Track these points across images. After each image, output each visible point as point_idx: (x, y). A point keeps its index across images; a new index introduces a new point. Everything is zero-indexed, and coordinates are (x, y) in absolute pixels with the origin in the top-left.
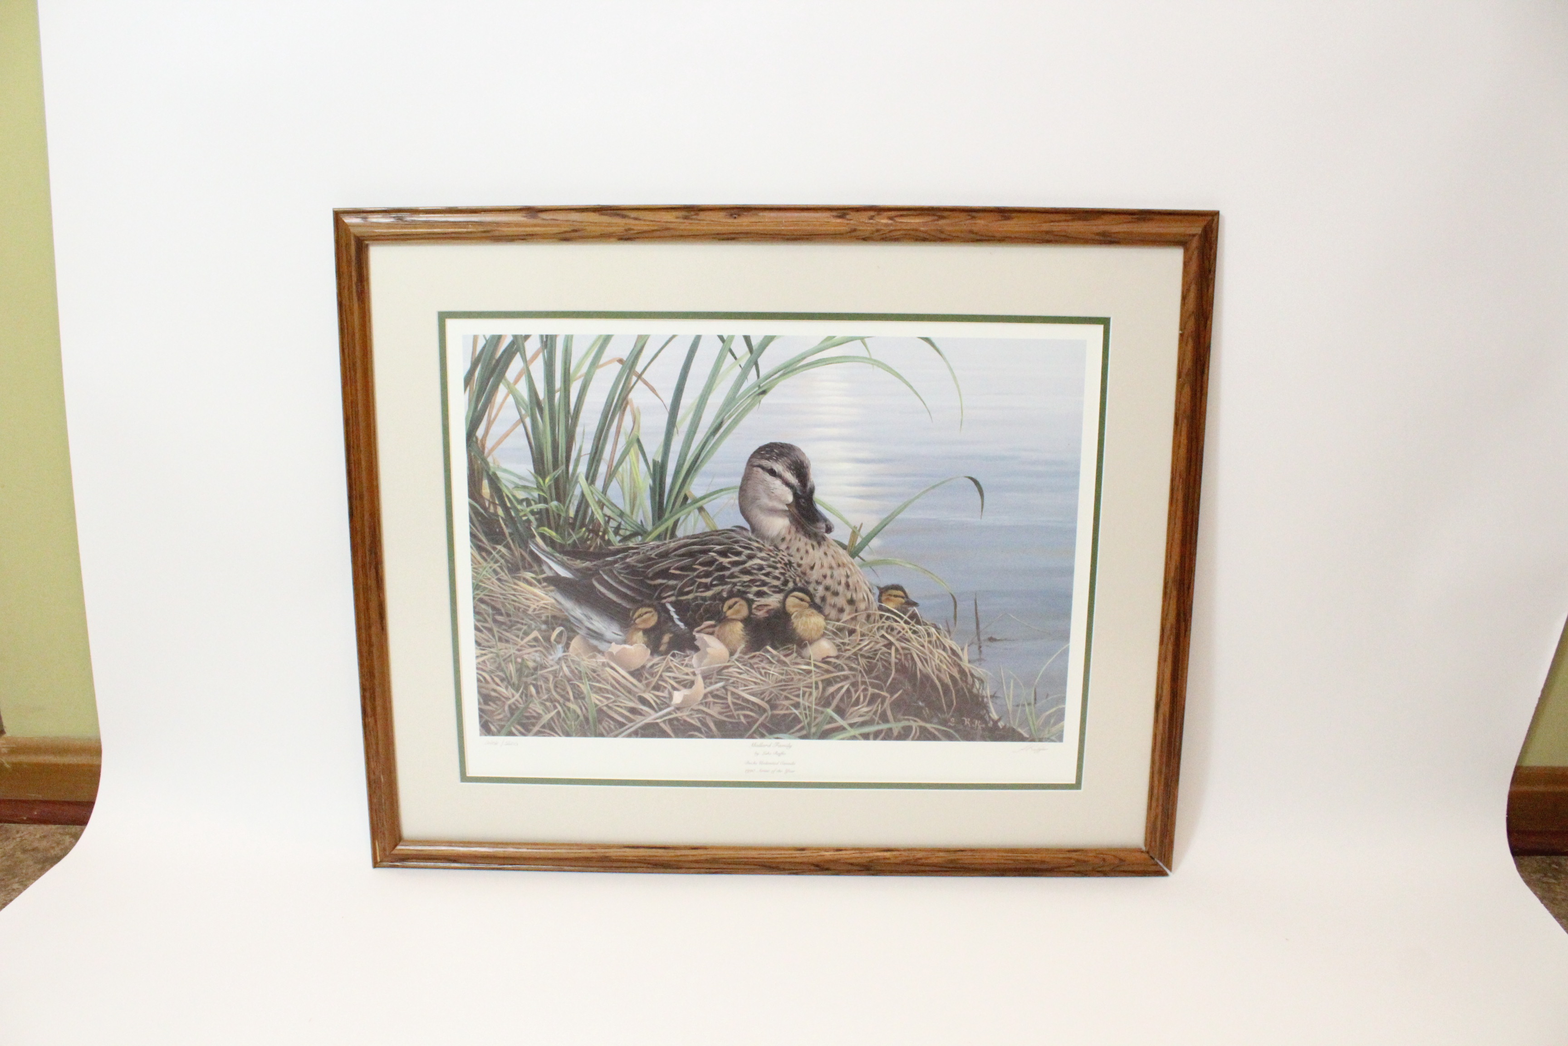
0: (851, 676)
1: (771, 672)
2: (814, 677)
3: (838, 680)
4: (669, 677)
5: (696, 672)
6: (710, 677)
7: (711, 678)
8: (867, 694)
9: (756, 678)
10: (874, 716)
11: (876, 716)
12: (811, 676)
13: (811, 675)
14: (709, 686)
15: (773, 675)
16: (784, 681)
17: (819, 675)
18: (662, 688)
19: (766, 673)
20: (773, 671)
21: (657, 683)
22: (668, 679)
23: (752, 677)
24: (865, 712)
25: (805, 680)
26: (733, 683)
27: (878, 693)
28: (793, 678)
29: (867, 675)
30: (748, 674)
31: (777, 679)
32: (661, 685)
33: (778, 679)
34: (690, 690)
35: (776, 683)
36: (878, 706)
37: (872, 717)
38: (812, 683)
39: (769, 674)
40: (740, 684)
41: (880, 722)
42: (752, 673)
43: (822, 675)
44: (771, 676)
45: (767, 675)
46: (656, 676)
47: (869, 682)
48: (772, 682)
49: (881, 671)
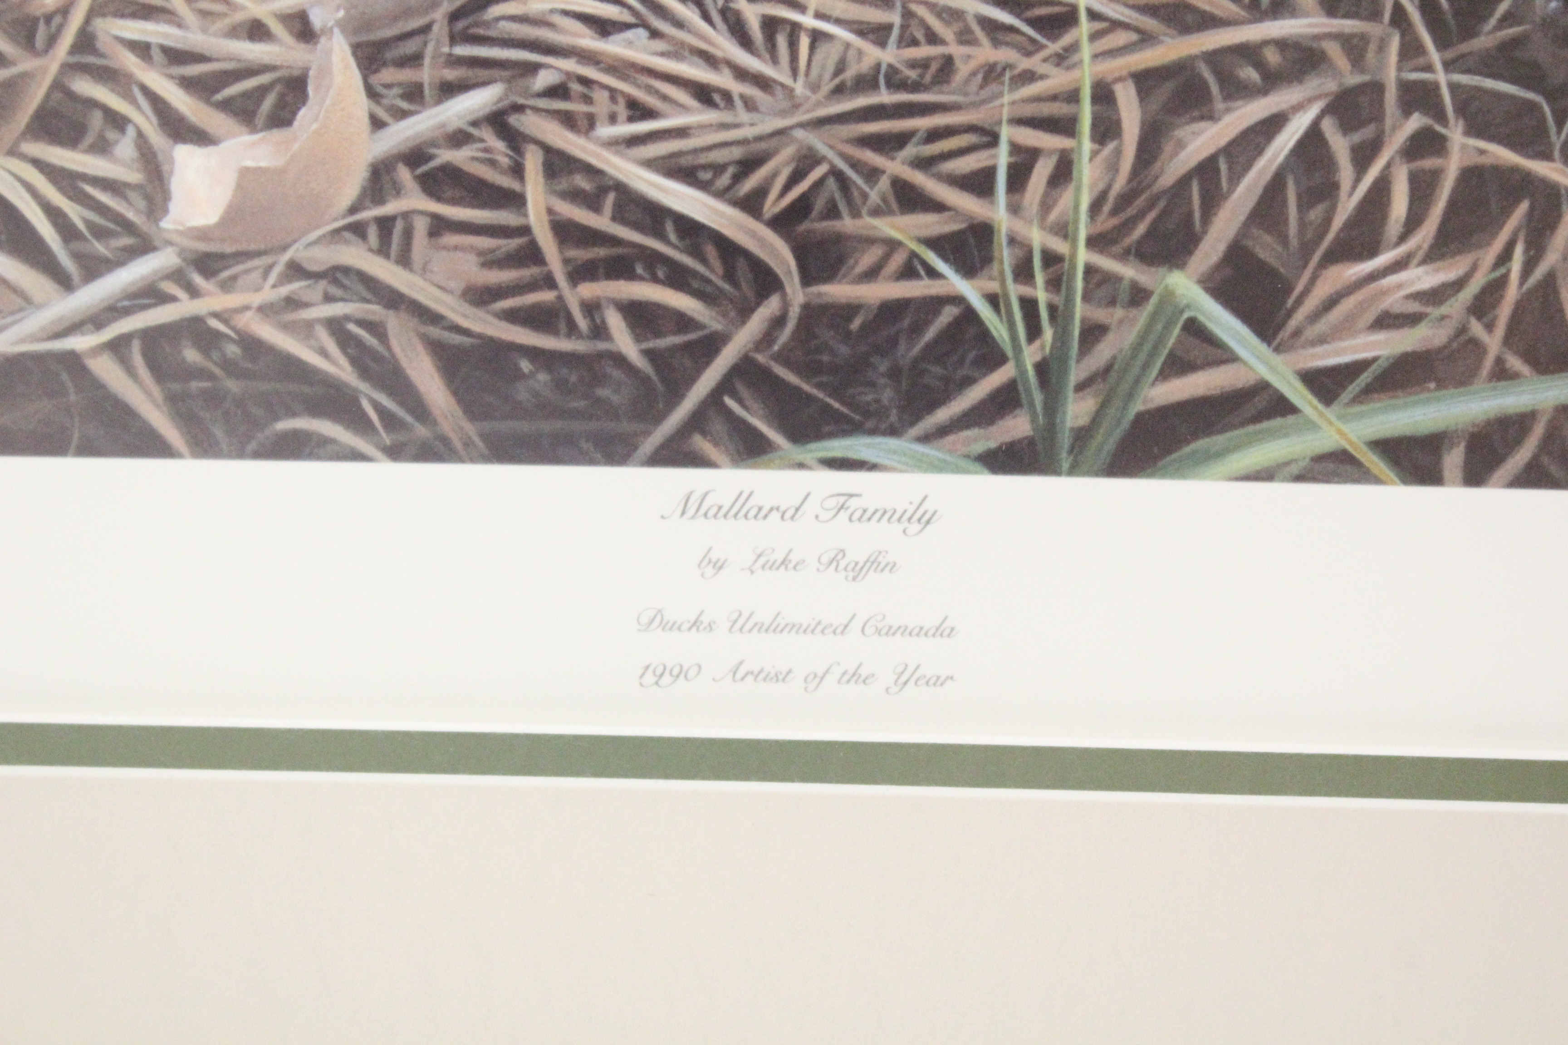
0: (1333, 50)
1: (808, 21)
2: (1086, 51)
3: (1249, 74)
4: (142, 49)
5: (317, 18)
6: (410, 47)
7: (414, 60)
8: (1436, 175)
9: (710, 60)
10: (1477, 328)
11: (1490, 327)
12: (1074, 48)
13: (1066, 39)
14: (403, 114)
15: (817, 37)
16: (895, 82)
17: (1121, 38)
18: (96, 120)
19: (770, 25)
20: (819, 16)
21: (58, 86)
22: (130, 62)
23: (678, 52)
24: (1417, 296)
25: (1029, 77)
26: (558, 91)
27: (1515, 169)
28: (948, 64)
29: (1442, 44)
30: (655, 34)
31: (840, 68)
32: (92, 104)
33: (849, 74)
34: (277, 134)
35: (839, 91)
36: (1505, 257)
37: (1462, 330)
38: (1073, 96)
39: (795, 28)
40: (601, 97)
41: (1515, 363)
42: (679, 24)
43: (1146, 39)
44: (804, 42)
45: (782, 41)
46: (52, 40)
47: (1453, 87)
48: (815, 88)
49: (1538, 11)
